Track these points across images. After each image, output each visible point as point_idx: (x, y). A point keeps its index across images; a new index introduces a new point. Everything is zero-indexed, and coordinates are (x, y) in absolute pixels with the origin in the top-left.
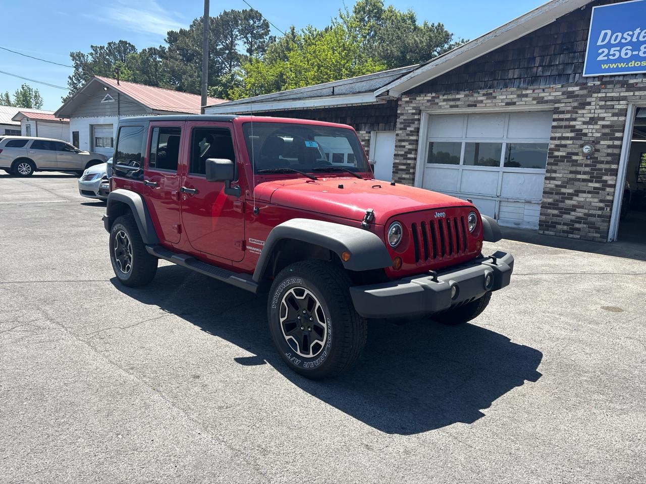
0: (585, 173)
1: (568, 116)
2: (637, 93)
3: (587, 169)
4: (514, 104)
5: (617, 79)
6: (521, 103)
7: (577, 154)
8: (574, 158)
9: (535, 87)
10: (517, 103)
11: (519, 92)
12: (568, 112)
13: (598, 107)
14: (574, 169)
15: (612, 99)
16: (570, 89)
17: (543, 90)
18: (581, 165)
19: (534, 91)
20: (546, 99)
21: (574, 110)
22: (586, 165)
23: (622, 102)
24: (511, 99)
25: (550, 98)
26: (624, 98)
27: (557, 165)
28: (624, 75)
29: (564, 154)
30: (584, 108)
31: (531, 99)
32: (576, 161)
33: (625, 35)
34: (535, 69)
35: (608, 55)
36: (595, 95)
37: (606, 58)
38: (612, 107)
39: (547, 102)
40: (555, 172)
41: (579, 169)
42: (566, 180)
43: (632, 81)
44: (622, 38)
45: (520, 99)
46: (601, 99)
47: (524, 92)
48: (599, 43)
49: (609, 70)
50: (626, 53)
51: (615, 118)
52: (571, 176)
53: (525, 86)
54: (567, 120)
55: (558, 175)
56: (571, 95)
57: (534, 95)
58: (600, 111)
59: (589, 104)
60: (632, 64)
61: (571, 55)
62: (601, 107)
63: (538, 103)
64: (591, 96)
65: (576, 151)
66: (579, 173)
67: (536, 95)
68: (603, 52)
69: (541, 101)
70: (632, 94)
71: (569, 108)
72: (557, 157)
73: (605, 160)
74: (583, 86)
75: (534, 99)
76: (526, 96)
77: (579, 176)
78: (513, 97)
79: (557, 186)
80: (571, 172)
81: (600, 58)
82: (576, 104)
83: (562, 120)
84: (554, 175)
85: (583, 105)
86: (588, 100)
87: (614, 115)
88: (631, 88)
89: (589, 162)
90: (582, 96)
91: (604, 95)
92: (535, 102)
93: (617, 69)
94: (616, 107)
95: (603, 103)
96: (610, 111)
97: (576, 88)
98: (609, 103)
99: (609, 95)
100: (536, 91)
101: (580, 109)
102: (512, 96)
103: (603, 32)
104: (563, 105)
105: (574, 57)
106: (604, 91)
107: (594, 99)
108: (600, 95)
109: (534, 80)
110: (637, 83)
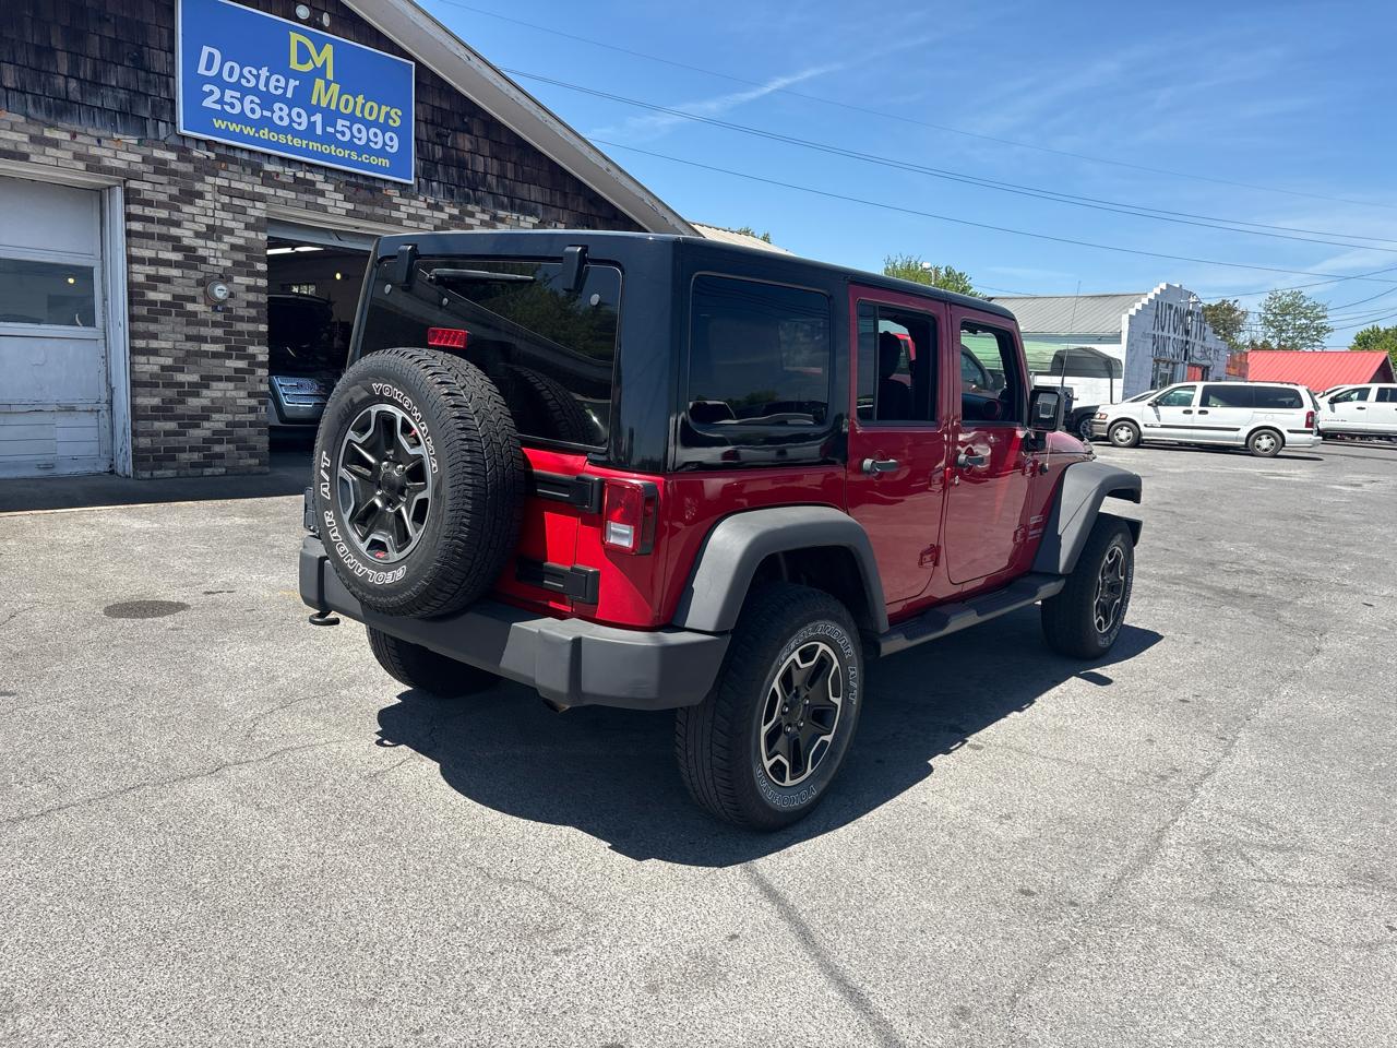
0: (215, 340)
1: (164, 214)
2: (280, 193)
3: (219, 332)
4: (24, 157)
5: (238, 155)
6: (43, 159)
7: (193, 300)
8: (190, 307)
9: (76, 127)
10: (33, 158)
11: (34, 130)
12: (160, 205)
13: (218, 205)
14: (193, 331)
15: (242, 195)
16: (158, 154)
17: (99, 141)
18: (204, 323)
19: (74, 136)
20: (107, 162)
21: (173, 203)
22: (215, 324)
23: (258, 204)
24: (16, 143)
25: (116, 163)
26: (261, 198)
27: (155, 321)
28: (250, 151)
29: (168, 298)
30: (192, 203)
31: (69, 155)
32: (195, 314)
33: (246, 71)
34: (60, 81)
35: (221, 101)
36: (209, 179)
37: (218, 107)
38: (243, 211)
39: (110, 171)
40: (155, 336)
41: (205, 331)
42: (181, 354)
43: (268, 167)
44: (242, 76)
45: (39, 149)
46: (221, 190)
47: (48, 133)
48: (202, 70)
49: (226, 133)
50: (251, 106)
51: (252, 234)
52: (190, 346)
53: (41, 116)
54: (161, 221)
55: (163, 344)
56: (160, 167)
57: (76, 147)
58: (223, 215)
59: (200, 195)
60: (264, 134)
61: (142, 74)
62: (224, 207)
63: (88, 168)
64: (203, 181)
65: (192, 294)
66: (203, 339)
67: (83, 150)
68: (212, 92)
69: (94, 165)
70: (272, 191)
71: (163, 198)
72: (154, 303)
73: (247, 314)
74: (184, 153)
75: (77, 156)
76: (55, 144)
77: (206, 347)
78: (20, 139)
79: (163, 368)
80: (189, 338)
81: (208, 103)
82: (174, 191)
83: (150, 220)
84: (154, 344)
85: (191, 196)
86: (198, 186)
87: (248, 227)
88: (269, 179)
89: (219, 317)
90: (184, 175)
91: (225, 183)
92: (81, 166)
93: (240, 136)
94: (251, 211)
95: (226, 199)
96: (241, 217)
97: (171, 156)
98: (236, 201)
99: (235, 184)
100: (79, 138)
101: (185, 203)
102: (15, 136)
103: (206, 50)
104: (147, 186)
105: (148, 82)
106: (224, 174)
107: (208, 188)
108: (219, 181)
109: (61, 108)
110: (278, 174)
